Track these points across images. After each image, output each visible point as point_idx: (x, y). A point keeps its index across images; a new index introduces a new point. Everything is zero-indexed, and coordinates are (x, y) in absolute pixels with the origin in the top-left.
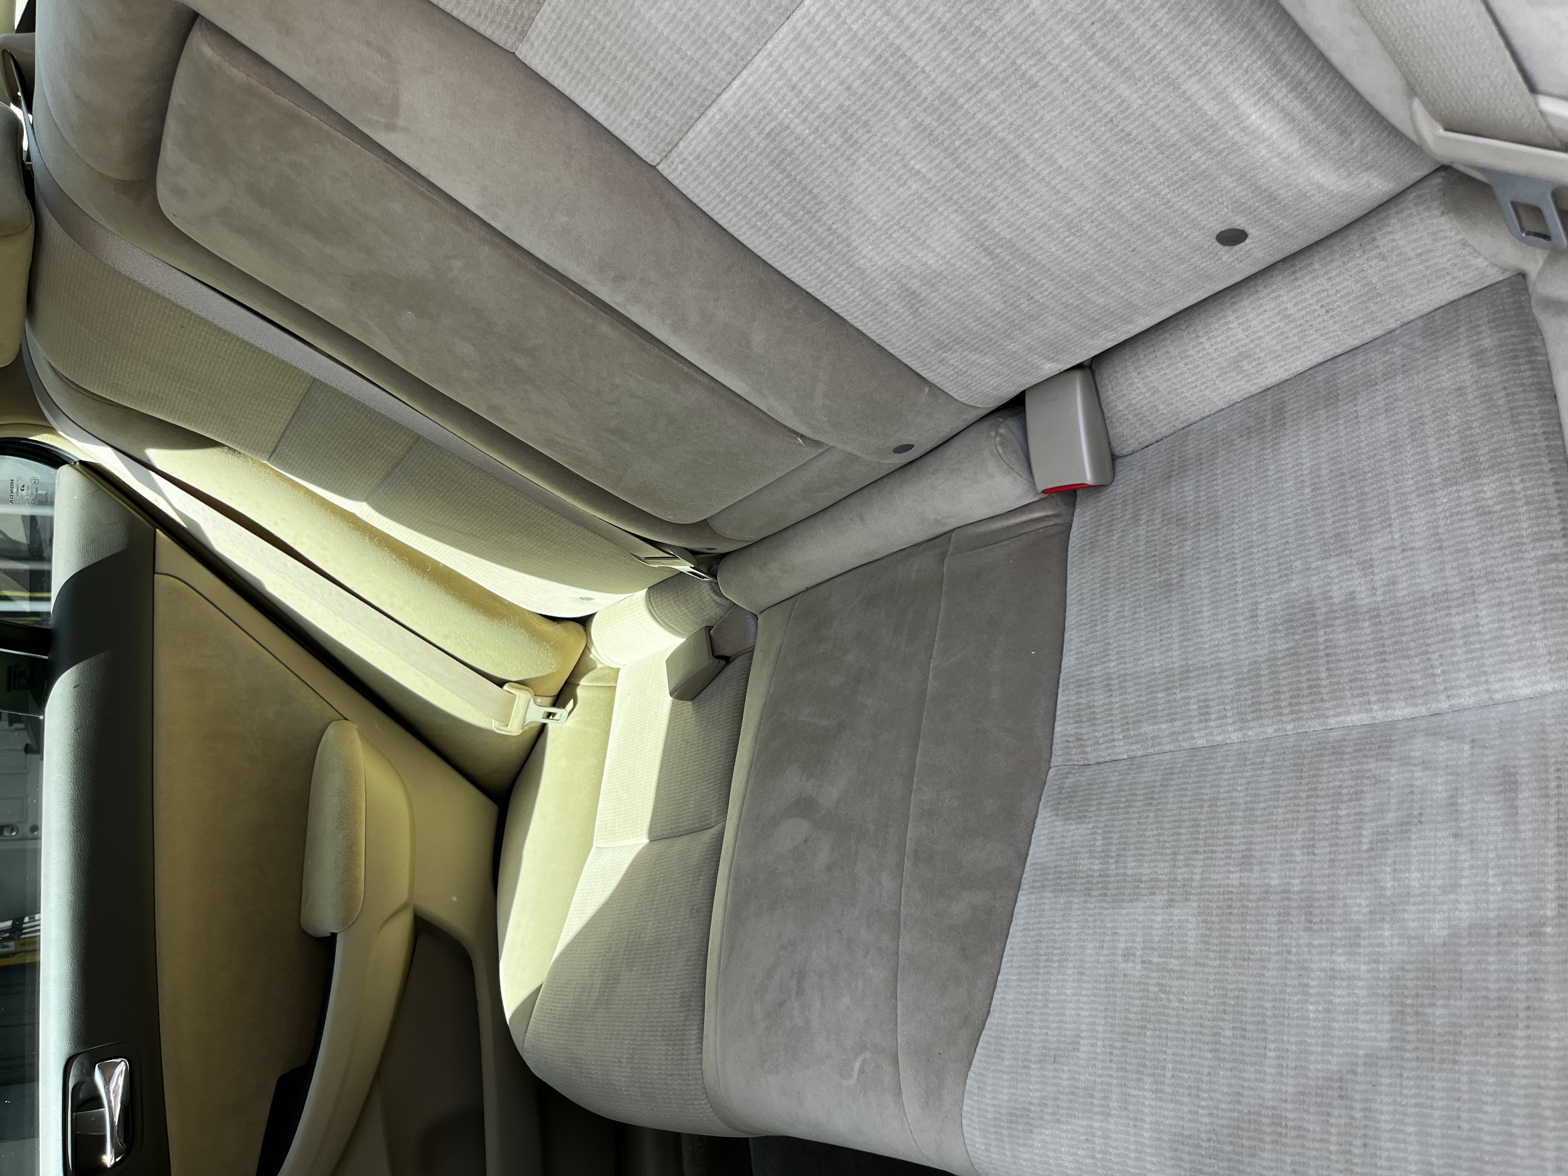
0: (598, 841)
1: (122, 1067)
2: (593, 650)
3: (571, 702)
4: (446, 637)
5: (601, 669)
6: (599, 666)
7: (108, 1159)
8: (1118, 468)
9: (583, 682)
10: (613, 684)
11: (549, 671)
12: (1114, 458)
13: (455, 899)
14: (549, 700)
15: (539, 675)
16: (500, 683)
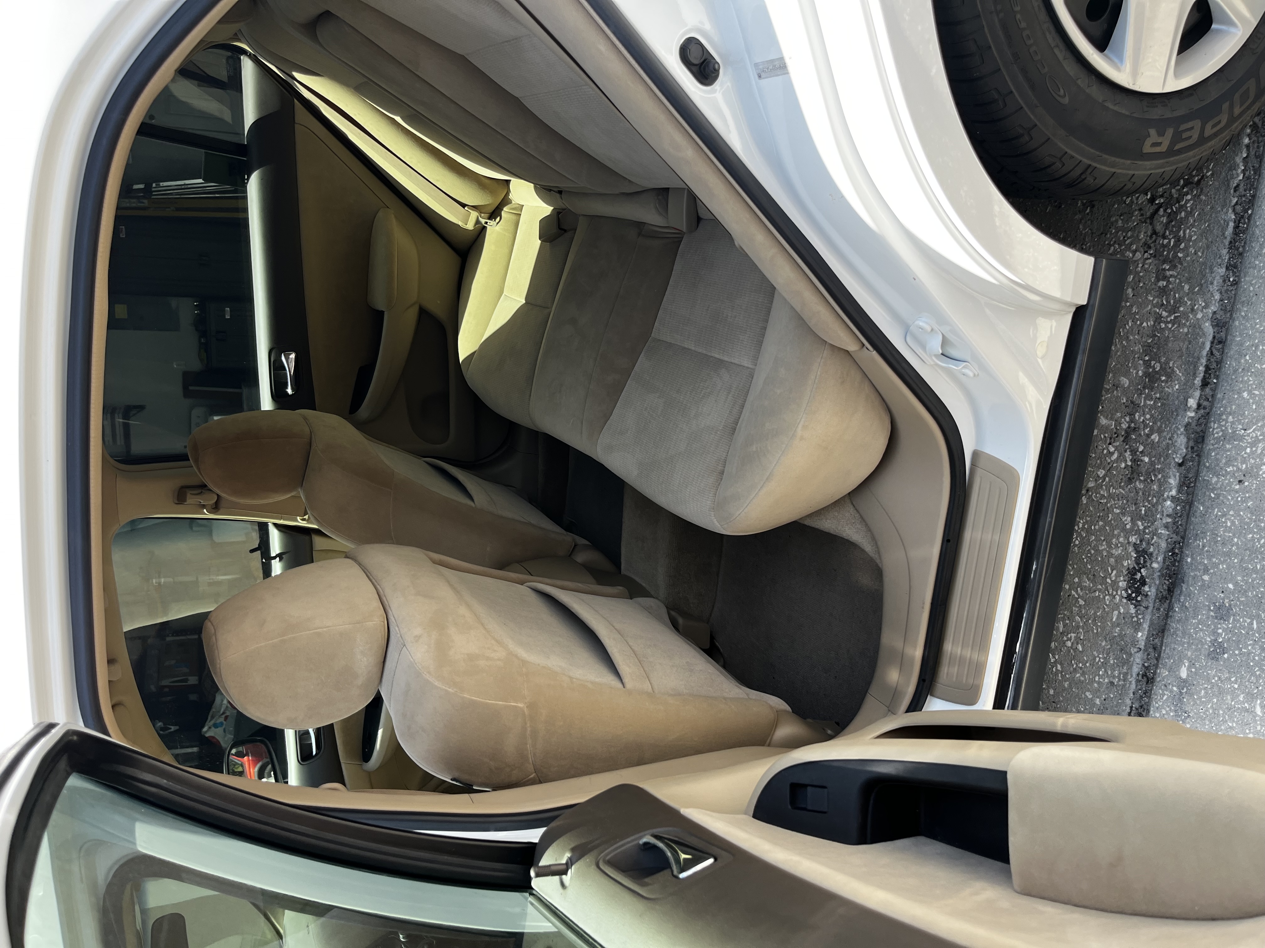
0: (505, 292)
1: (293, 356)
2: (510, 194)
3: (499, 218)
4: (438, 180)
5: (515, 204)
6: (513, 202)
7: (289, 391)
8: (700, 225)
9: (505, 209)
10: (519, 213)
11: (488, 203)
12: (699, 219)
13: (439, 302)
14: (487, 215)
15: (483, 204)
16: (463, 205)
